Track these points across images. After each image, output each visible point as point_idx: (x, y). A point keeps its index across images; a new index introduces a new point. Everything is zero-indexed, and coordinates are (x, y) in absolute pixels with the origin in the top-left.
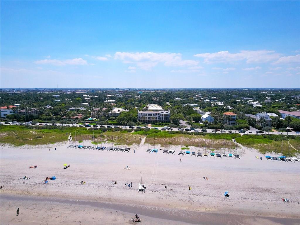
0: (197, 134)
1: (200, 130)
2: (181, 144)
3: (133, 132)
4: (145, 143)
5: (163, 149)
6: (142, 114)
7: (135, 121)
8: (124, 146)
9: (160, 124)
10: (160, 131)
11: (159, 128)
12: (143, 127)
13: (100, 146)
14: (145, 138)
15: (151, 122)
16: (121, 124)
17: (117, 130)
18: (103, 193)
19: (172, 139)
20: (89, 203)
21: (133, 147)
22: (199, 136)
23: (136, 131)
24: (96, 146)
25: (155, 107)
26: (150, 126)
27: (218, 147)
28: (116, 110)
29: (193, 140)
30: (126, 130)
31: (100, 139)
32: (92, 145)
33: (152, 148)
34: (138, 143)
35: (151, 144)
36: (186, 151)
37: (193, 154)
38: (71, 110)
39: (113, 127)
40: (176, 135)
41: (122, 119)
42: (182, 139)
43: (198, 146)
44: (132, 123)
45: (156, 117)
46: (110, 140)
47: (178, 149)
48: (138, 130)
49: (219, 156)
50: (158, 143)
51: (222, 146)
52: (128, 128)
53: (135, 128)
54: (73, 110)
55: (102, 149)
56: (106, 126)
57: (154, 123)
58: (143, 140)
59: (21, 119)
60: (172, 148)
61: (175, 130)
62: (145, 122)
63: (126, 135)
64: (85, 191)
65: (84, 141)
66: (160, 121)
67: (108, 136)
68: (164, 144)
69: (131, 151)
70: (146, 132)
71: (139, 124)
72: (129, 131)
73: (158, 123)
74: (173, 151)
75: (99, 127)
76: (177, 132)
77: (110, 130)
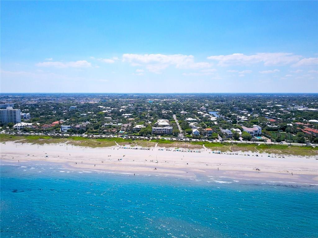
0: (186, 141)
1: (188, 139)
2: (176, 147)
3: (150, 140)
4: (157, 146)
5: (166, 149)
6: (154, 129)
7: (150, 134)
8: (147, 148)
9: (166, 136)
10: (166, 140)
11: (165, 138)
12: (156, 138)
13: (135, 147)
14: (157, 144)
15: (161, 134)
16: (142, 136)
17: (141, 139)
18: (142, 163)
19: (171, 144)
20: (138, 166)
21: (151, 148)
22: (186, 143)
23: (152, 140)
24: (133, 148)
25: (163, 123)
26: (160, 137)
27: (193, 148)
28: (138, 126)
29: (182, 145)
30: (146, 139)
31: (134, 144)
32: (131, 147)
33: (161, 148)
34: (154, 146)
35: (160, 146)
36: (177, 149)
37: (180, 151)
38: (105, 125)
39: (138, 137)
40: (174, 142)
41: (143, 133)
42: (176, 144)
43: (183, 148)
44: (149, 135)
45: (164, 131)
46: (139, 144)
47: (174, 149)
48: (153, 140)
49: (191, 152)
50: (163, 146)
51: (196, 148)
52: (147, 138)
53: (151, 138)
54: (107, 125)
55: (136, 149)
56: (134, 137)
57: (162, 135)
58: (156, 145)
59: (77, 132)
60: (170, 148)
61: (174, 139)
62: (156, 134)
63: (147, 142)
64: (135, 163)
65: (125, 145)
66: (166, 134)
67: (137, 143)
68: (167, 147)
69: (151, 150)
70: (158, 140)
71: (153, 136)
72: (148, 140)
73: (165, 135)
74: (171, 150)
75: (129, 137)
76: (175, 141)
77: (137, 139)
